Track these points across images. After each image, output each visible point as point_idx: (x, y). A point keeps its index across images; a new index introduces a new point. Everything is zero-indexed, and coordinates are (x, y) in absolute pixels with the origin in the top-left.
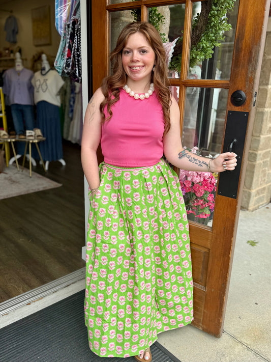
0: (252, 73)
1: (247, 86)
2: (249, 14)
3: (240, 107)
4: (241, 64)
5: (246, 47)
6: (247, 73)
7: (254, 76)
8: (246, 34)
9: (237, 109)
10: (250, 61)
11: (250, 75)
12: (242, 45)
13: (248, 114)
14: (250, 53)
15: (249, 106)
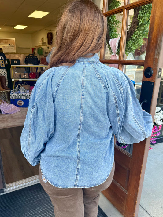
0: (157, 55)
1: (154, 64)
2: (157, 14)
3: (149, 79)
4: (151, 49)
5: (154, 38)
6: (154, 55)
7: (158, 57)
8: (155, 28)
9: (148, 80)
10: (156, 47)
11: (156, 56)
12: (152, 36)
13: (154, 83)
14: (157, 41)
15: (155, 78)
